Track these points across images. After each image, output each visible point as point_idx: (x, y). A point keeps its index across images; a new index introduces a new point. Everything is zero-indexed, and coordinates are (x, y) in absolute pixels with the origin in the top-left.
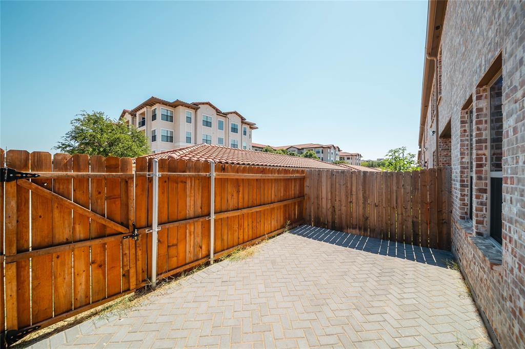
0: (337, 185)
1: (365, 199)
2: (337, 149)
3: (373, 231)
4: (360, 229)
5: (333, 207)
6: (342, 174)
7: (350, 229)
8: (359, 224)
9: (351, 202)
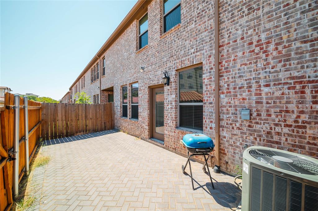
0: (70, 112)
1: (86, 117)
2: (9, 90)
3: (89, 130)
4: (83, 131)
5: (67, 124)
6: (73, 106)
7: (78, 133)
8: (83, 129)
9: (78, 119)
